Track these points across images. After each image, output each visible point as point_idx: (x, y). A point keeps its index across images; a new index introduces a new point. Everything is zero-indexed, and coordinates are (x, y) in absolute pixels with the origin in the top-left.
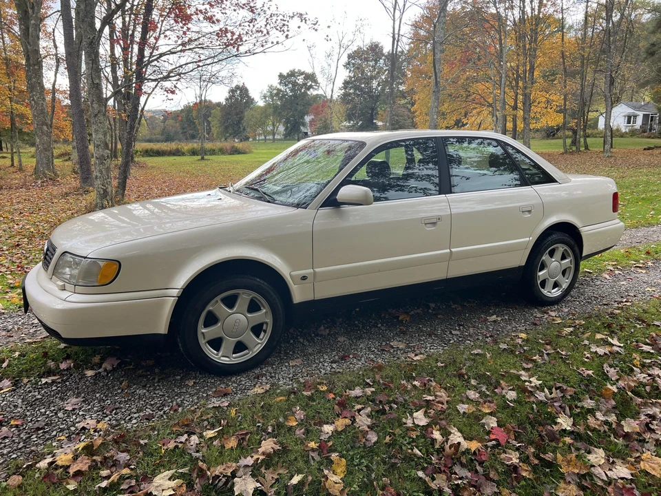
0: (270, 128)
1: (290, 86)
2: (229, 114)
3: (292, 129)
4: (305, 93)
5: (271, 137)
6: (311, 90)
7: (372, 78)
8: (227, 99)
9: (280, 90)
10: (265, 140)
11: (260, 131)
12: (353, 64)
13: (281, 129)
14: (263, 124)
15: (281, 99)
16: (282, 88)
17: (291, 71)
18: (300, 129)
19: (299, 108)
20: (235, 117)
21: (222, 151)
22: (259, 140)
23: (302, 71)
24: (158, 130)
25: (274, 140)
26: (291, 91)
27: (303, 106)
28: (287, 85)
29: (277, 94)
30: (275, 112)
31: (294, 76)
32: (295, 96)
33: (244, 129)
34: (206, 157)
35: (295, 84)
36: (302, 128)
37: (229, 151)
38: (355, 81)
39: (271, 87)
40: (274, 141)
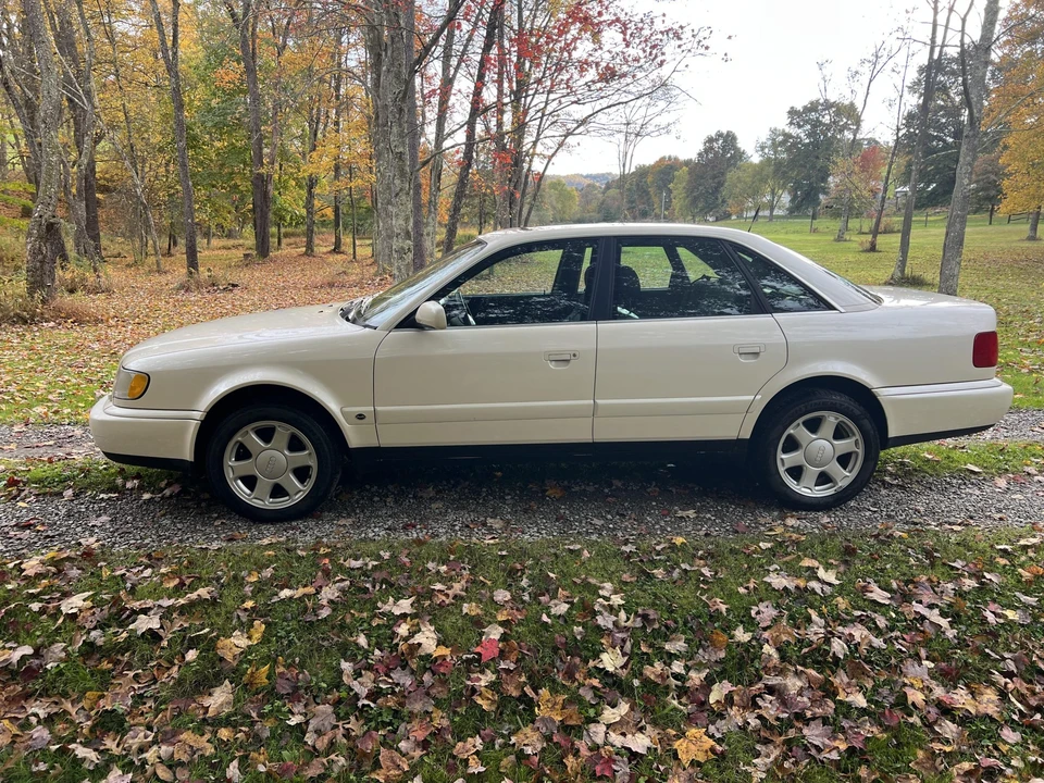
0: (766, 199)
1: (808, 127)
2: (702, 178)
3: (803, 199)
5: (767, 213)
6: (846, 132)
8: (700, 154)
9: (790, 136)
10: (757, 217)
11: (749, 203)
13: (786, 199)
14: (755, 192)
15: (788, 150)
16: (794, 131)
17: (812, 103)
18: (818, 199)
19: (821, 164)
20: (711, 181)
22: (746, 218)
23: (832, 101)
24: (594, 204)
25: (772, 217)
26: (809, 136)
27: (828, 159)
28: (802, 126)
29: (783, 143)
30: (776, 171)
31: (816, 111)
32: (815, 145)
33: (724, 201)
35: (816, 124)
36: (821, 197)
39: (774, 131)
40: (771, 220)
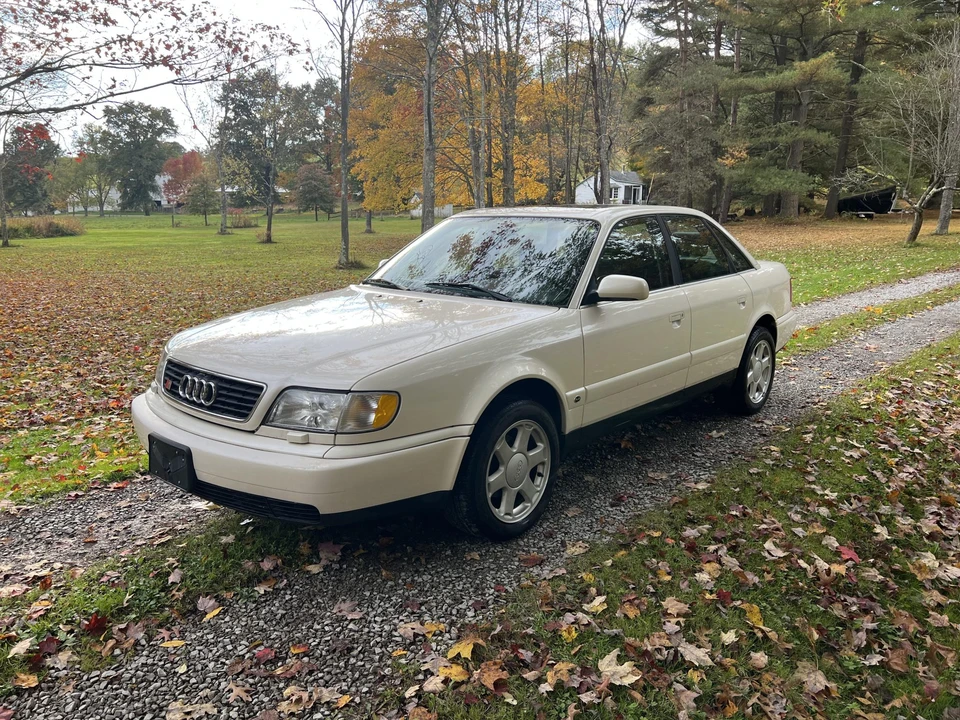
0: (93, 194)
1: (127, 127)
3: (133, 196)
4: (153, 141)
5: (96, 208)
6: (164, 136)
7: (264, 122)
9: (109, 134)
10: (86, 212)
11: (73, 197)
12: (232, 99)
13: (115, 195)
14: (79, 186)
15: (111, 147)
16: (112, 130)
17: (127, 105)
18: (149, 196)
19: (145, 163)
21: (32, 232)
22: (74, 213)
23: (146, 104)
25: (102, 213)
26: (129, 135)
27: (152, 160)
28: (121, 126)
29: (103, 140)
30: (101, 168)
31: (133, 113)
32: (136, 144)
33: (45, 195)
34: (12, 242)
35: (134, 125)
36: (151, 194)
37: (44, 232)
38: (237, 125)
39: (90, 128)
40: (102, 216)
